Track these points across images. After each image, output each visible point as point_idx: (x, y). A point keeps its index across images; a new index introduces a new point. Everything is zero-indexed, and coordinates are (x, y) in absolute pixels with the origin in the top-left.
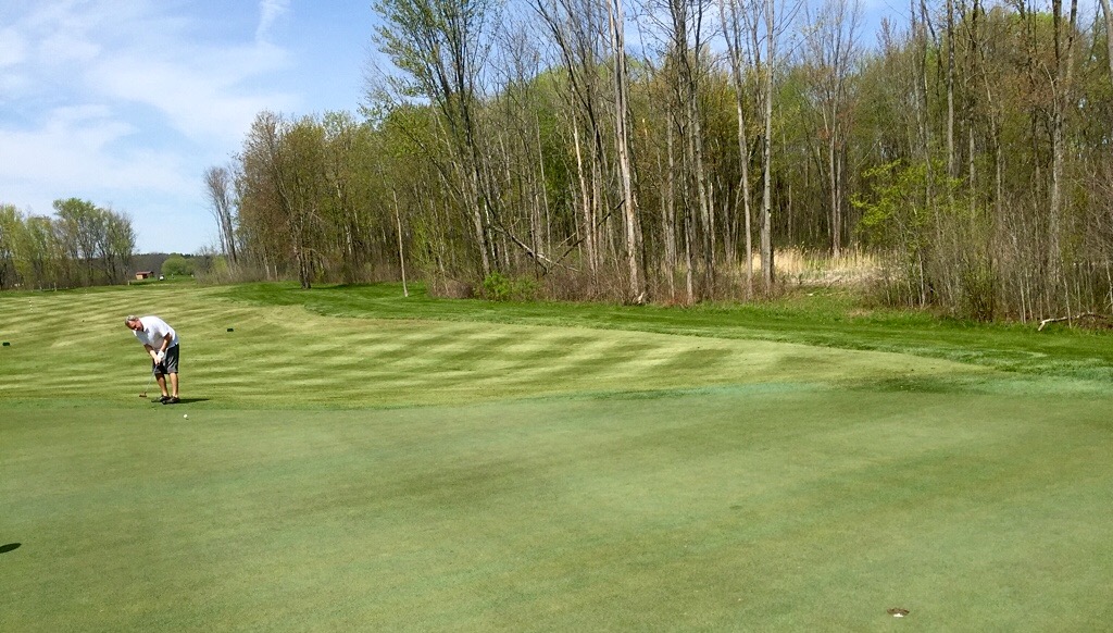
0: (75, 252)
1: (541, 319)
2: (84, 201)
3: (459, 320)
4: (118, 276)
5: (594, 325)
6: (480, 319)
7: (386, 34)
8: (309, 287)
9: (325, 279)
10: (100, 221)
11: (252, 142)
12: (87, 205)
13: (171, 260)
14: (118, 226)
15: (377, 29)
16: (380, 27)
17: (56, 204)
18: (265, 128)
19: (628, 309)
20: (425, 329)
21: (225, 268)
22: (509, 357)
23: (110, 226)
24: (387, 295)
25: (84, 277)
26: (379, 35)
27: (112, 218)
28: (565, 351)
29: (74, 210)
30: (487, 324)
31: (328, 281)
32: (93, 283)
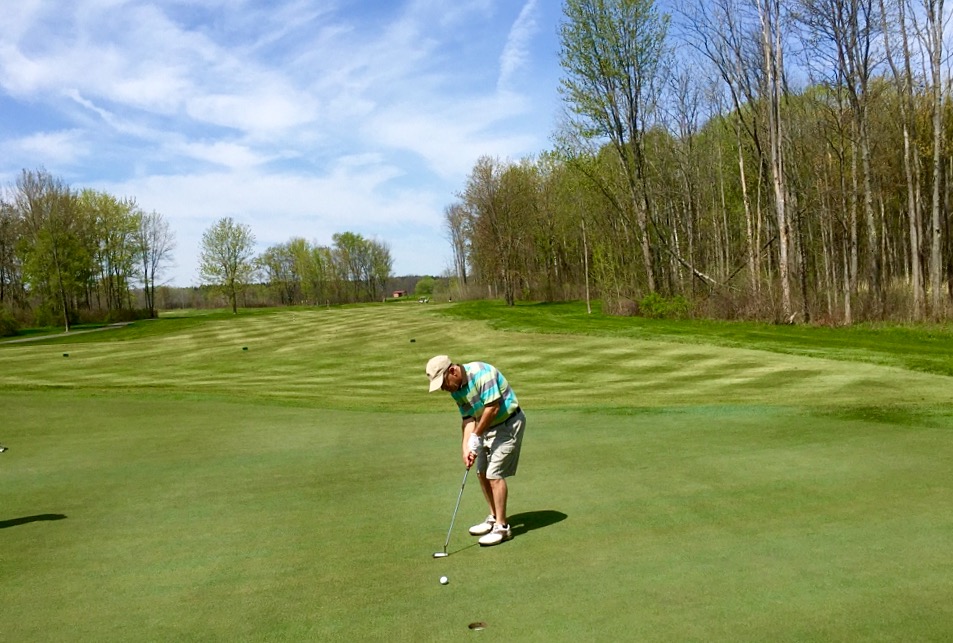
0: (345, 275)
1: (677, 337)
2: (355, 234)
3: (603, 336)
4: (377, 294)
5: (722, 343)
6: (623, 335)
7: (571, 85)
8: (513, 304)
9: (531, 297)
10: (366, 250)
11: (473, 182)
12: (358, 237)
13: (423, 281)
14: (380, 253)
15: (562, 82)
16: (565, 79)
17: (335, 236)
18: (484, 171)
19: (775, 328)
20: (567, 343)
21: (458, 289)
22: (623, 371)
23: (373, 253)
24: (572, 312)
25: (352, 296)
26: (564, 87)
27: (375, 247)
28: (677, 366)
29: (348, 241)
30: (628, 340)
31: (532, 299)
32: (358, 300)
